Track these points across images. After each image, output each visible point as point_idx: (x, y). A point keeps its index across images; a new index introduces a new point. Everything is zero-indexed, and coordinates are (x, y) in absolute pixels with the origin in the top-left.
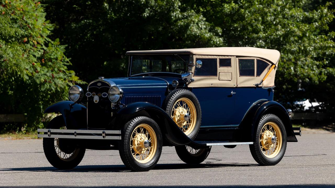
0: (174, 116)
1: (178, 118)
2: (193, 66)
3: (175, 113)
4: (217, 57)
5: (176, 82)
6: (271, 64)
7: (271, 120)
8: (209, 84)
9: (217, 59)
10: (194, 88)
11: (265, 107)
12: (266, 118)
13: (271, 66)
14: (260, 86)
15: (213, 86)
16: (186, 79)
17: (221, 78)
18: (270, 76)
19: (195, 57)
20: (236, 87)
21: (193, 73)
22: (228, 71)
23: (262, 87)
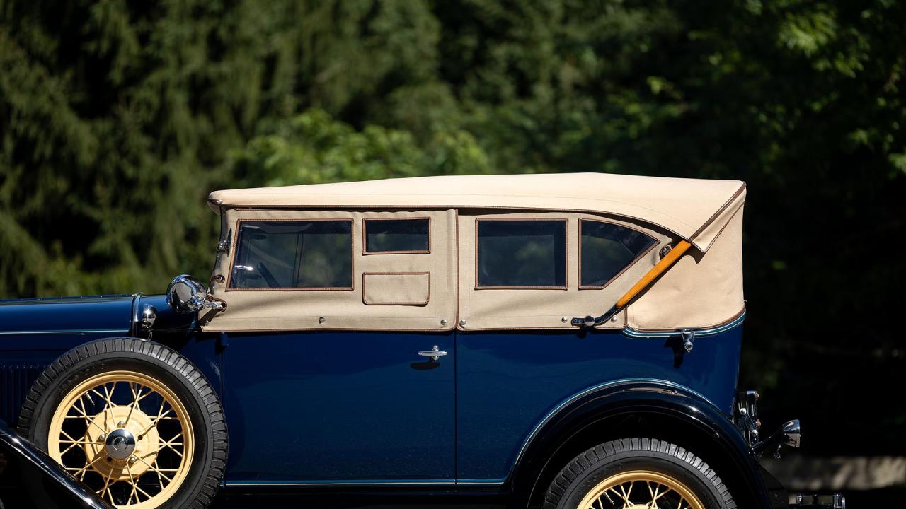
0: (79, 441)
1: (100, 447)
4: (354, 215)
6: (666, 240)
7: (637, 461)
8: (308, 320)
9: (350, 223)
13: (670, 246)
14: (608, 325)
17: (373, 294)
20: (457, 330)
21: (226, 276)
22: (411, 268)
23: (624, 329)
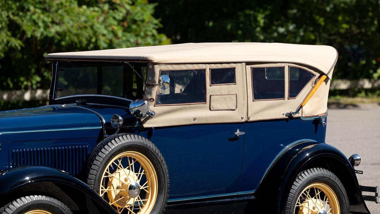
0: (107, 189)
1: (118, 191)
2: (153, 86)
3: (111, 181)
4: (206, 66)
5: (118, 118)
6: (318, 75)
7: (317, 179)
8: (189, 119)
9: (204, 70)
10: (156, 128)
11: (308, 155)
12: (307, 175)
13: (319, 77)
14: (296, 115)
15: (196, 122)
16: (137, 112)
17: (214, 105)
18: (318, 96)
19: (157, 69)
20: (247, 122)
21: (155, 99)
22: (228, 92)
23: (301, 117)
